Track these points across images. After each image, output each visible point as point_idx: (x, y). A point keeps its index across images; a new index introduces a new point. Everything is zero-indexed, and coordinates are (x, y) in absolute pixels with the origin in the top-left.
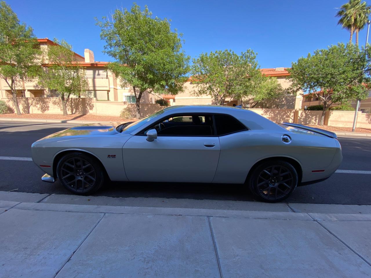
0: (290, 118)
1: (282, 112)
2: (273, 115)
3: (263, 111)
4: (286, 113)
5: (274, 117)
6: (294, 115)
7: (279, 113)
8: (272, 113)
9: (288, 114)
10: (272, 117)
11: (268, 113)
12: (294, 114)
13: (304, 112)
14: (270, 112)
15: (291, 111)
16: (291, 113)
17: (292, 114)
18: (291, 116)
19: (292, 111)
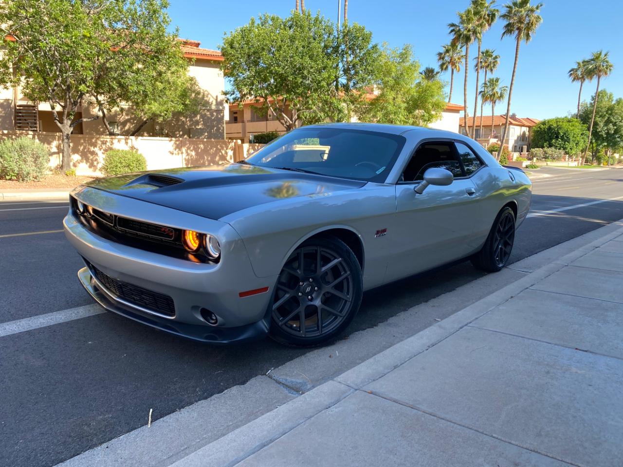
0: (227, 161)
1: (211, 149)
2: (193, 153)
3: (173, 142)
4: (219, 150)
5: (197, 160)
6: (234, 154)
7: (205, 151)
8: (192, 148)
9: (223, 152)
10: (192, 159)
11: (184, 150)
12: (232, 152)
13: (252, 148)
14: (189, 148)
15: (228, 147)
16: (227, 149)
17: (230, 153)
18: (228, 158)
19: (230, 146)
